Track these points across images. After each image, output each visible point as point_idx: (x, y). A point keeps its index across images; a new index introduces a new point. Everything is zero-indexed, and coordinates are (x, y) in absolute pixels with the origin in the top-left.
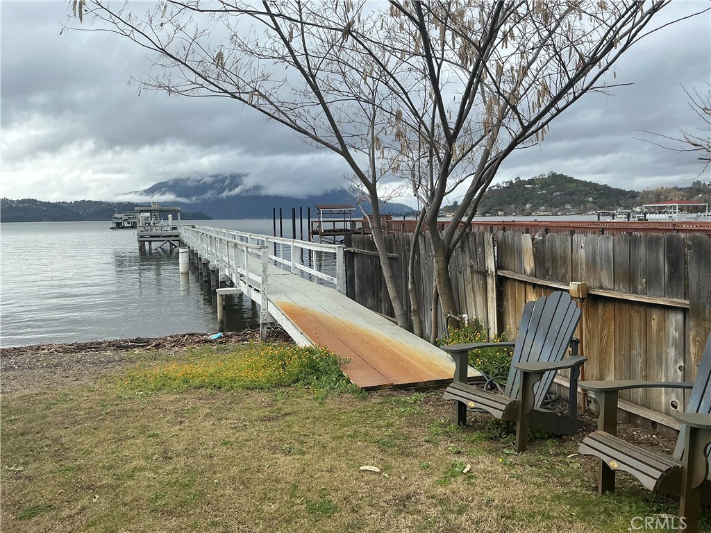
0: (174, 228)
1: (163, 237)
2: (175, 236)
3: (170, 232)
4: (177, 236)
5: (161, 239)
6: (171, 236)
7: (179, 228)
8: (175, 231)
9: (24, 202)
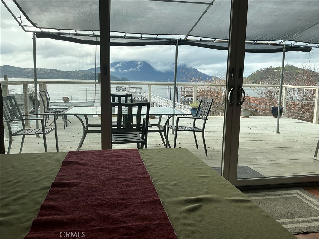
0: (140, 93)
9: (52, 70)
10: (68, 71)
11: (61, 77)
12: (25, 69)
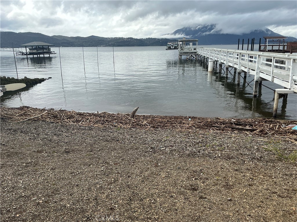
0: (195, 49)
1: (190, 53)
2: (195, 53)
3: (193, 51)
4: (196, 53)
5: (189, 54)
6: (193, 53)
7: (197, 49)
8: (195, 50)
9: (128, 38)
10: (142, 39)
11: (136, 44)
12: (107, 38)
